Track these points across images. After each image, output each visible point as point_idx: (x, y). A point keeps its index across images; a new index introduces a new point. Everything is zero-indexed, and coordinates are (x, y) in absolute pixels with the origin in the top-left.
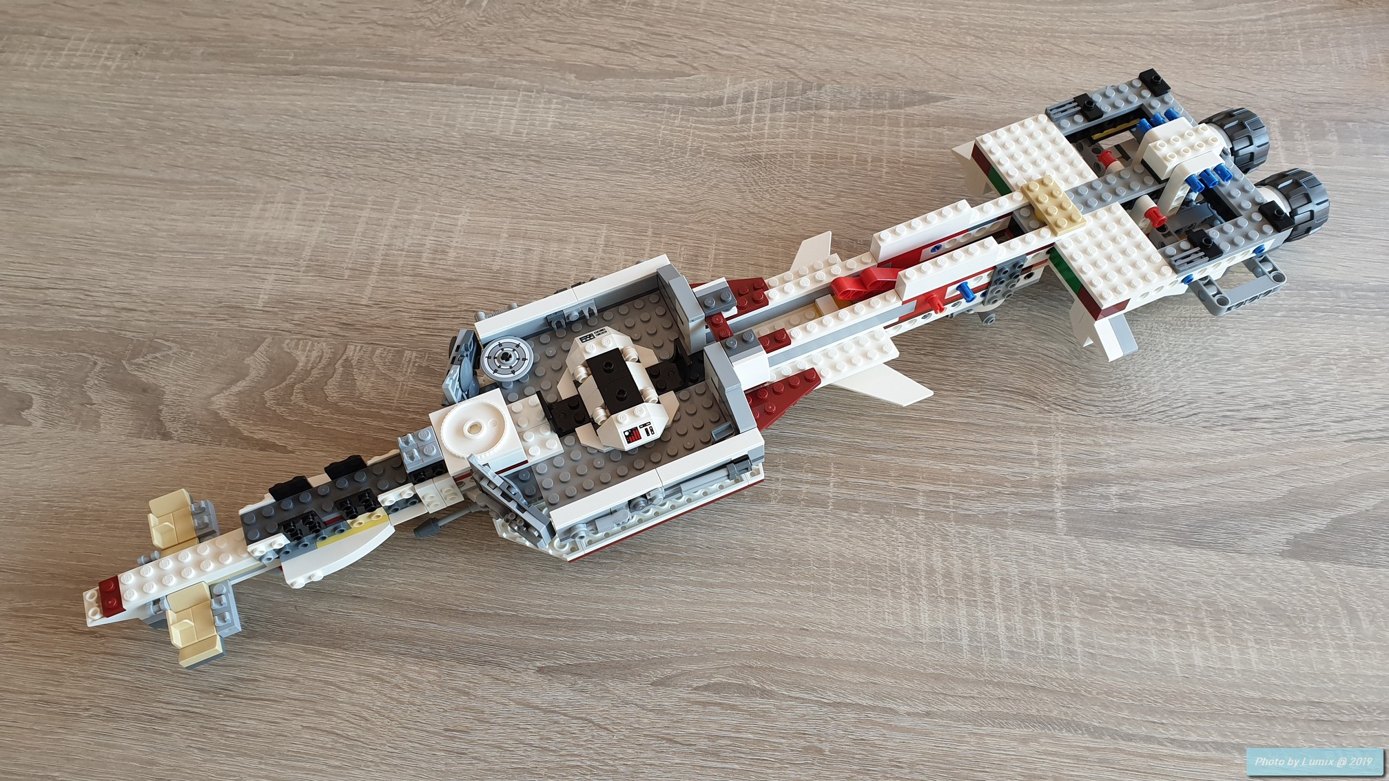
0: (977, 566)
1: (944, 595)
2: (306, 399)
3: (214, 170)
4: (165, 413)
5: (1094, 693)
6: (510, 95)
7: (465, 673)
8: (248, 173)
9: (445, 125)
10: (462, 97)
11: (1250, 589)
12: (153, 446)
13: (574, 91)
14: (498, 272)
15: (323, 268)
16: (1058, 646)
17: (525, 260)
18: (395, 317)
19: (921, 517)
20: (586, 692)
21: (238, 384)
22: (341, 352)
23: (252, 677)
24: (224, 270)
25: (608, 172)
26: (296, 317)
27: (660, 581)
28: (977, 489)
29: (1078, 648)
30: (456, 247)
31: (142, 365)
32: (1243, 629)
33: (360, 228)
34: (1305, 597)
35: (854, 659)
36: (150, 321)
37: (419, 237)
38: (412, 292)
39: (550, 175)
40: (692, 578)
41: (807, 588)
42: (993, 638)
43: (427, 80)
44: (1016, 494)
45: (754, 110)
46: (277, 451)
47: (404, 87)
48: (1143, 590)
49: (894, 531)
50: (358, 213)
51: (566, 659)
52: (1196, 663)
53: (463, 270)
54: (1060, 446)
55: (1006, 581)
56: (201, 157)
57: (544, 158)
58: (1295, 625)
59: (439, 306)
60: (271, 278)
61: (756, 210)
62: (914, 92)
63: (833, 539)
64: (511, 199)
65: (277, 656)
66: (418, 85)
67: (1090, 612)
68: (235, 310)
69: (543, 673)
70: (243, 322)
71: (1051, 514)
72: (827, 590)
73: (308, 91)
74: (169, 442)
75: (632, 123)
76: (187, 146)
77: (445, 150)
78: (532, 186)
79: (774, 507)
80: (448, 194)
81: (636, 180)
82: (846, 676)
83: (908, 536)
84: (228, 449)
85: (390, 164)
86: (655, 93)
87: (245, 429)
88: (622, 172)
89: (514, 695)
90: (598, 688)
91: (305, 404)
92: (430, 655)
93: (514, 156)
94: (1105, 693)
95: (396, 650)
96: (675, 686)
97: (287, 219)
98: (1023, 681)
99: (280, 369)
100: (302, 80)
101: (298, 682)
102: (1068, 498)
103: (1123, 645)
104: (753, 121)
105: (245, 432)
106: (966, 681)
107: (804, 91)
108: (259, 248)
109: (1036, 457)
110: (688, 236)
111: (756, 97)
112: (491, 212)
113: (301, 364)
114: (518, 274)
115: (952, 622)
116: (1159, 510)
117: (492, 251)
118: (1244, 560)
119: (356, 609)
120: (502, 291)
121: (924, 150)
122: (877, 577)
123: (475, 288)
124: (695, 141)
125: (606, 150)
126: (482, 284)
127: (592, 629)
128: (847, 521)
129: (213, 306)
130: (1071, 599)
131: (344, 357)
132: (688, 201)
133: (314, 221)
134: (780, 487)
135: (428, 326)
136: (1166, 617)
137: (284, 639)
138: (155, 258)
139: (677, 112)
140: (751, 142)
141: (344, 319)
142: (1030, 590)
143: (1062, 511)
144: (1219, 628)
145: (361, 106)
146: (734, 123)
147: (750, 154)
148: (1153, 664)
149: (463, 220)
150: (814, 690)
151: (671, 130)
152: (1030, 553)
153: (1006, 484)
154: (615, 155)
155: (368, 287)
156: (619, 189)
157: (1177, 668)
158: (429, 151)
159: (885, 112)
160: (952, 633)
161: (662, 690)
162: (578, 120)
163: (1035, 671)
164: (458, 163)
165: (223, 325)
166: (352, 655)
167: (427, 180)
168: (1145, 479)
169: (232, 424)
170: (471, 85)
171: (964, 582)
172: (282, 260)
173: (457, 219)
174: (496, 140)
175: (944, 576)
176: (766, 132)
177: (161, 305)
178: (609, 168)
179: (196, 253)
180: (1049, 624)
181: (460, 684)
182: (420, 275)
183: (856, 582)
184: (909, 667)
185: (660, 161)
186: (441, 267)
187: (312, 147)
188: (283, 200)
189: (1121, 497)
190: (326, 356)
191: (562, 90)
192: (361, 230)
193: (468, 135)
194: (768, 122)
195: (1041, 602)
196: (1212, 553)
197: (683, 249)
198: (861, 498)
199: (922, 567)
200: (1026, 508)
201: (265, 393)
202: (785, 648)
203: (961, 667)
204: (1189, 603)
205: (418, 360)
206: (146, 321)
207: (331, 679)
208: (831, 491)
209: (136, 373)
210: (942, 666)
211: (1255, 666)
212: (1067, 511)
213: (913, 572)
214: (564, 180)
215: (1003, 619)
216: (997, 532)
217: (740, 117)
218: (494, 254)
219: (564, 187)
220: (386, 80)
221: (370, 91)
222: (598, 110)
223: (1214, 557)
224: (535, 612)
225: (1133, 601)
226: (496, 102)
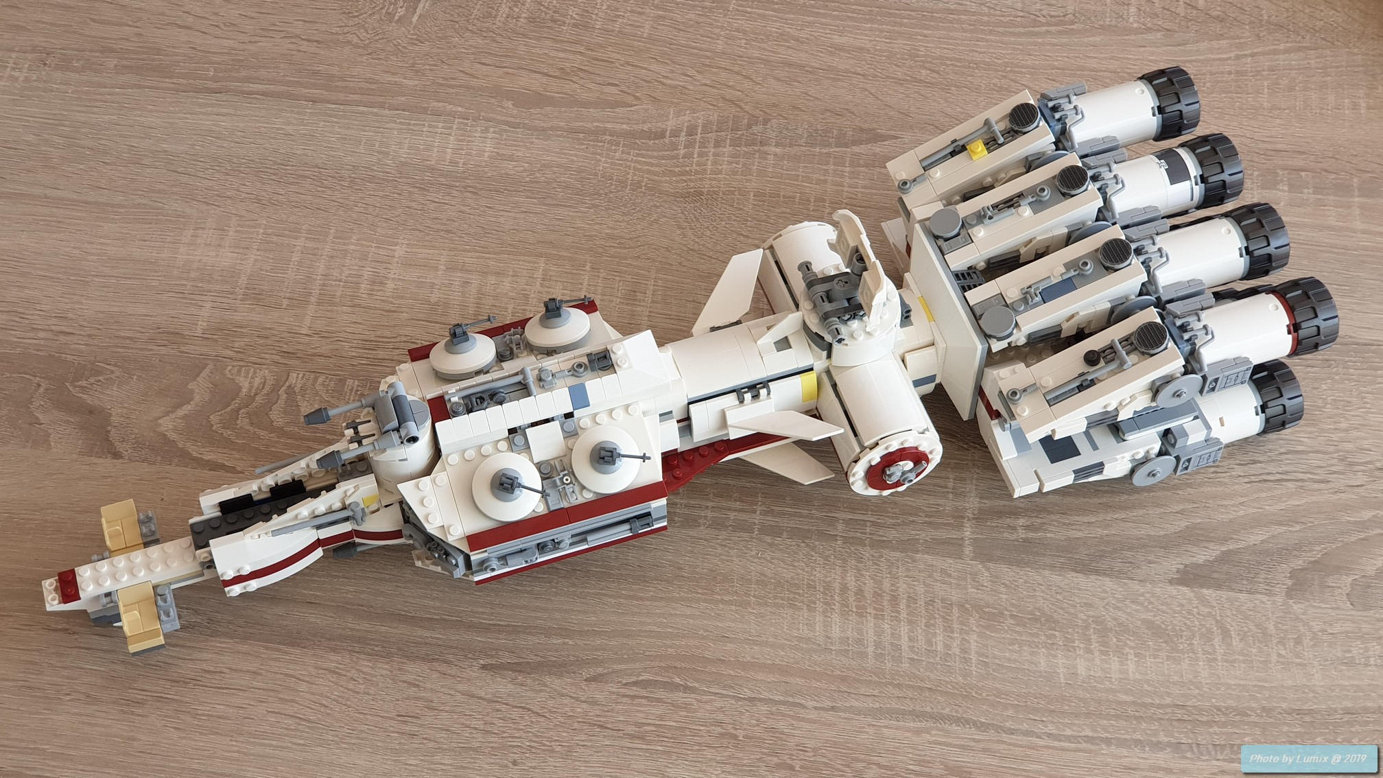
0: (887, 585)
1: (854, 610)
2: (252, 424)
3: (140, 193)
4: (114, 434)
5: (984, 694)
6: (445, 122)
7: (414, 670)
8: (176, 197)
9: (378, 152)
10: (395, 122)
11: (1137, 611)
12: (105, 465)
13: (512, 120)
14: (436, 304)
15: (260, 297)
16: (955, 654)
17: (463, 293)
18: (335, 347)
19: (839, 542)
20: (525, 686)
21: (184, 408)
22: (283, 379)
23: (218, 670)
24: (159, 296)
25: (546, 205)
26: (237, 345)
27: (593, 594)
28: (893, 518)
29: (973, 657)
30: (393, 279)
31: (87, 388)
32: (1126, 645)
33: (296, 257)
34: (1186, 618)
35: (769, 662)
36: (90, 345)
37: (356, 267)
38: (352, 323)
39: (487, 207)
40: (623, 592)
41: (730, 603)
42: (897, 648)
43: (357, 103)
44: (930, 523)
45: (697, 144)
46: (227, 472)
47: (332, 110)
48: (1039, 609)
49: (813, 554)
50: (293, 242)
51: (507, 658)
52: (1079, 672)
53: (401, 302)
54: (974, 481)
55: (912, 599)
56: (124, 178)
57: (481, 189)
58: (1173, 642)
59: (379, 337)
60: (208, 305)
61: (696, 247)
62: (862, 130)
63: (756, 560)
64: (448, 232)
65: (239, 652)
66: (348, 108)
67: (987, 628)
68: (174, 336)
69: (486, 669)
70: (183, 348)
71: (960, 542)
72: (749, 603)
73: (232, 112)
74: (120, 461)
75: (571, 155)
76: (109, 167)
77: (379, 179)
78: (469, 218)
79: (702, 531)
80: (384, 225)
81: (574, 214)
82: (761, 676)
83: (826, 558)
84: (179, 469)
85: (323, 191)
86: (596, 124)
87: (194, 450)
88: (562, 205)
89: (460, 687)
90: (537, 683)
91: (252, 428)
92: (383, 653)
93: (451, 187)
94: (994, 695)
95: (350, 648)
96: (606, 682)
97: (219, 245)
98: (920, 684)
99: (224, 394)
100: (224, 99)
101: (261, 674)
102: (977, 528)
103: (1015, 656)
104: (695, 156)
105: (194, 453)
106: (870, 682)
107: (749, 126)
108: (193, 275)
109: (951, 490)
110: (626, 271)
111: (699, 131)
112: (428, 244)
113: (244, 390)
114: (456, 306)
115: (860, 632)
116: (1061, 541)
117: (430, 283)
118: (1135, 586)
119: (312, 614)
120: (441, 323)
121: (868, 191)
122: (795, 593)
123: (413, 319)
124: (636, 175)
125: (545, 182)
126: (421, 316)
127: (530, 633)
128: (770, 545)
129: (151, 331)
130: (971, 616)
131: (287, 384)
132: (628, 236)
133: (247, 248)
134: (709, 514)
135: (369, 356)
136: (1057, 633)
137: (245, 638)
138: (87, 282)
139: (618, 144)
140: (693, 177)
141: (285, 348)
142: (934, 607)
143: (970, 539)
144: (1105, 644)
145: (290, 129)
146: (676, 157)
147: (692, 190)
148: (1040, 672)
149: (400, 251)
150: (732, 687)
151: (612, 164)
152: (937, 575)
153: (920, 514)
154: (555, 188)
155: (307, 317)
156: (557, 223)
157: (1062, 676)
158: (362, 179)
159: (831, 150)
160: (860, 642)
161: (594, 685)
162: (516, 150)
163: (932, 675)
164: (394, 193)
165: (163, 350)
166: (311, 652)
167: (362, 210)
168: (1052, 513)
169: (180, 446)
170: (403, 110)
171: (874, 599)
172: (218, 287)
173: (394, 250)
174: (432, 169)
175: (856, 594)
176: (709, 167)
177: (99, 329)
178: (548, 201)
179: (130, 278)
180: (948, 636)
181: (410, 678)
182: (359, 306)
183: (775, 597)
184: (818, 669)
185: (600, 195)
186: (379, 298)
187: (240, 171)
188: (214, 227)
189: (1027, 528)
190: (270, 383)
191: (499, 117)
192: (297, 259)
193: (404, 164)
194: (711, 158)
195: (944, 618)
196: (1108, 579)
197: (621, 284)
198: (785, 525)
199: (837, 586)
200: (937, 535)
201: (211, 417)
202: (707, 652)
203: (865, 670)
204: (1080, 621)
205: (360, 388)
206: (85, 345)
207: (291, 672)
208: (757, 518)
209: (81, 395)
210: (848, 669)
211: (1131, 675)
212: (974, 539)
213: (827, 590)
214: (502, 213)
215: (906, 631)
216: (907, 555)
217: (682, 152)
218: (433, 285)
219: (502, 220)
220: (314, 102)
221: (298, 113)
222: (537, 141)
223: (1108, 583)
224: (478, 618)
225: (1028, 619)
226: (430, 130)
